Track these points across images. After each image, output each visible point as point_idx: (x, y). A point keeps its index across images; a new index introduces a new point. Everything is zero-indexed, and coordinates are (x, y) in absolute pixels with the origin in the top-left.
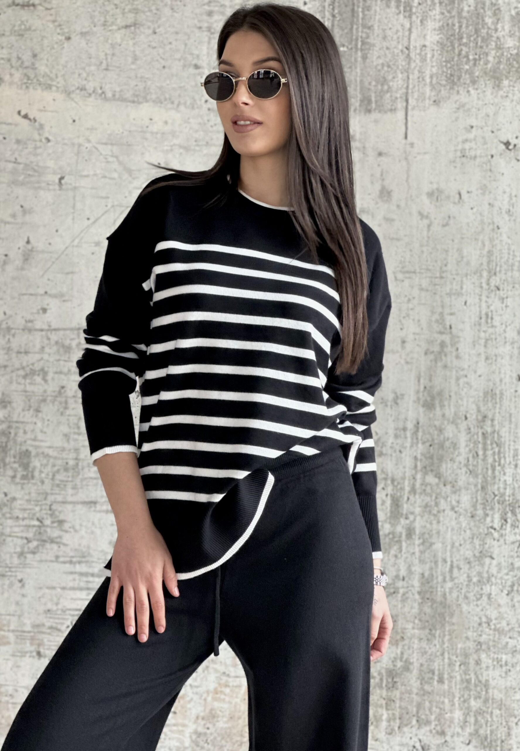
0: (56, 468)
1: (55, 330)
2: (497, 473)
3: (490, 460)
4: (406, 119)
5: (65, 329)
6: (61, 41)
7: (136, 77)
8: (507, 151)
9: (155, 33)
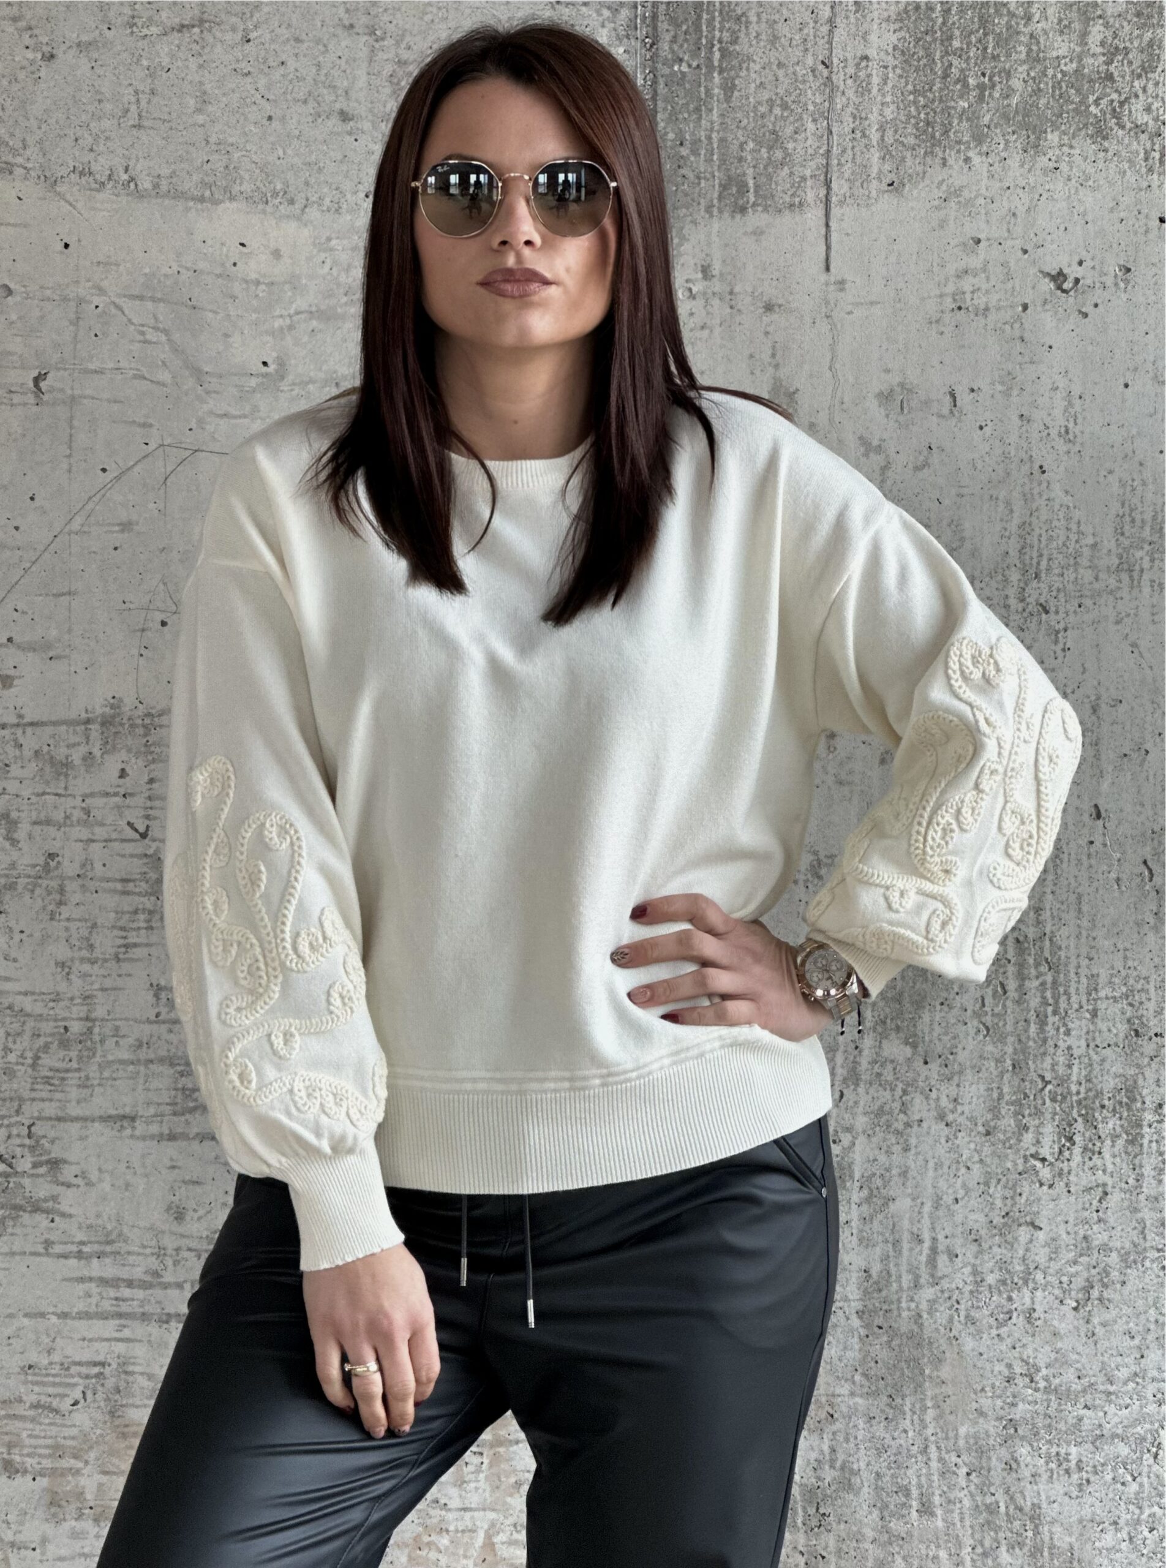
0: (41, 1041)
1: (32, 724)
2: (1049, 1028)
3: (1034, 1002)
4: (827, 225)
5: (55, 724)
6: (32, 62)
7: (208, 142)
8: (1059, 292)
9: (248, 41)
